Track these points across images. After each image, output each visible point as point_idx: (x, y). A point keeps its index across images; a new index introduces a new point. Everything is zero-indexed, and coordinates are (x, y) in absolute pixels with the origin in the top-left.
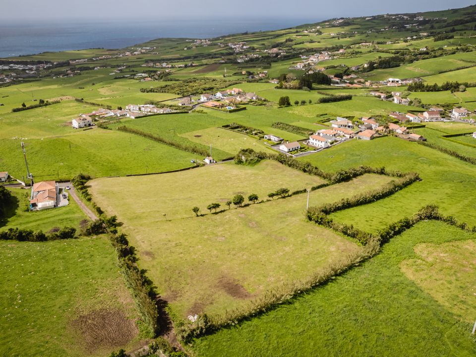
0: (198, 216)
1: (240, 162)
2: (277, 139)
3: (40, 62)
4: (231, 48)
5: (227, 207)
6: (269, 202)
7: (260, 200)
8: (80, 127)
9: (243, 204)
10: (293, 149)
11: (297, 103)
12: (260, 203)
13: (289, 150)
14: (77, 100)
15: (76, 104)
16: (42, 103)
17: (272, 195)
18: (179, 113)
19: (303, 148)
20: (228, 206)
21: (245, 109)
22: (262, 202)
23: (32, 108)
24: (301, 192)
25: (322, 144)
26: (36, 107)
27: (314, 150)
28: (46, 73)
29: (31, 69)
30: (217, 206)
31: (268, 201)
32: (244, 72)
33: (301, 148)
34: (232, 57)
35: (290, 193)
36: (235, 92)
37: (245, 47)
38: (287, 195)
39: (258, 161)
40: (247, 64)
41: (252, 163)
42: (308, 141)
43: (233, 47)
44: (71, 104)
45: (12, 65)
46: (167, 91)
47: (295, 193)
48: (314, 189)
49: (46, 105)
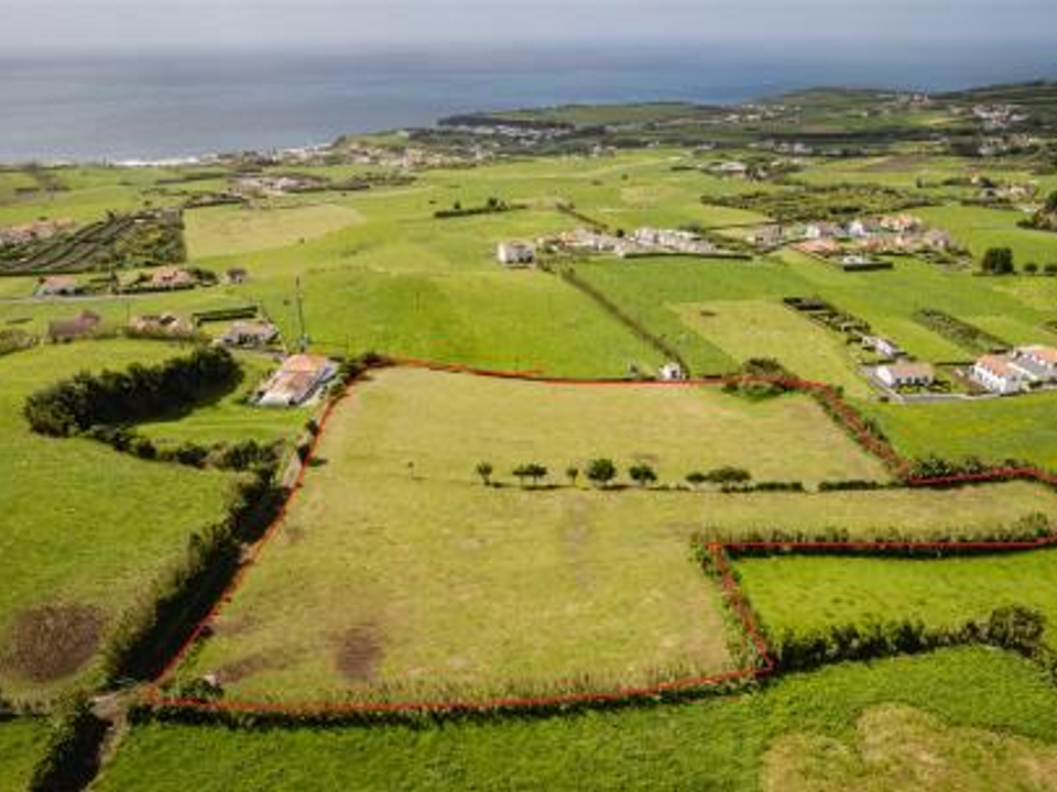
0: (487, 483)
1: (732, 388)
2: (889, 350)
3: (551, 125)
4: (978, 120)
5: (566, 480)
6: (684, 493)
7: (660, 482)
8: (510, 262)
9: (610, 483)
10: (909, 380)
11: (1031, 268)
12: (657, 489)
13: (898, 381)
14: (561, 208)
15: (556, 214)
16: (493, 206)
17: (697, 478)
18: (727, 257)
19: (941, 384)
20: (571, 479)
21: (889, 266)
22: (665, 488)
23: (471, 212)
24: (783, 487)
25: (1002, 384)
26: (479, 212)
27: (971, 394)
28: (553, 147)
29: (529, 138)
30: (538, 472)
31: (679, 488)
32: (974, 180)
33: (936, 382)
34: (968, 139)
35: (752, 484)
36: (901, 223)
37: (1015, 118)
38: (740, 486)
39: (772, 393)
40: (998, 161)
41: (757, 395)
42: (971, 367)
43: (984, 115)
44: (547, 214)
45: (500, 127)
46: (749, 205)
47: (762, 487)
48: (826, 487)
49: (499, 210)
